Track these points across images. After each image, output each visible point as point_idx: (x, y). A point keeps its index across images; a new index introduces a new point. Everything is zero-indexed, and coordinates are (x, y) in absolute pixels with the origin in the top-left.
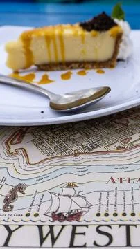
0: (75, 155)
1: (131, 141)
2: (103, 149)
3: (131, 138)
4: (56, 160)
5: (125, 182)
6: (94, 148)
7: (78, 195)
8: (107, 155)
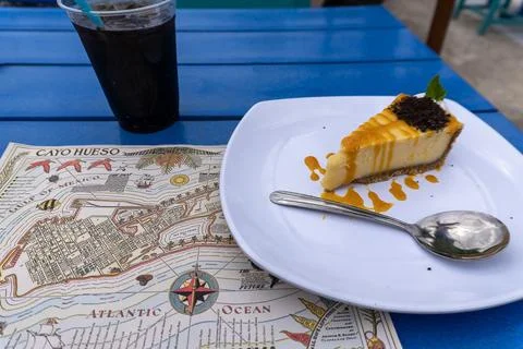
0: (66, 281)
1: (130, 259)
2: (96, 273)
3: (131, 255)
4: (45, 289)
5: (105, 316)
6: (87, 271)
7: (55, 334)
8: (98, 281)
